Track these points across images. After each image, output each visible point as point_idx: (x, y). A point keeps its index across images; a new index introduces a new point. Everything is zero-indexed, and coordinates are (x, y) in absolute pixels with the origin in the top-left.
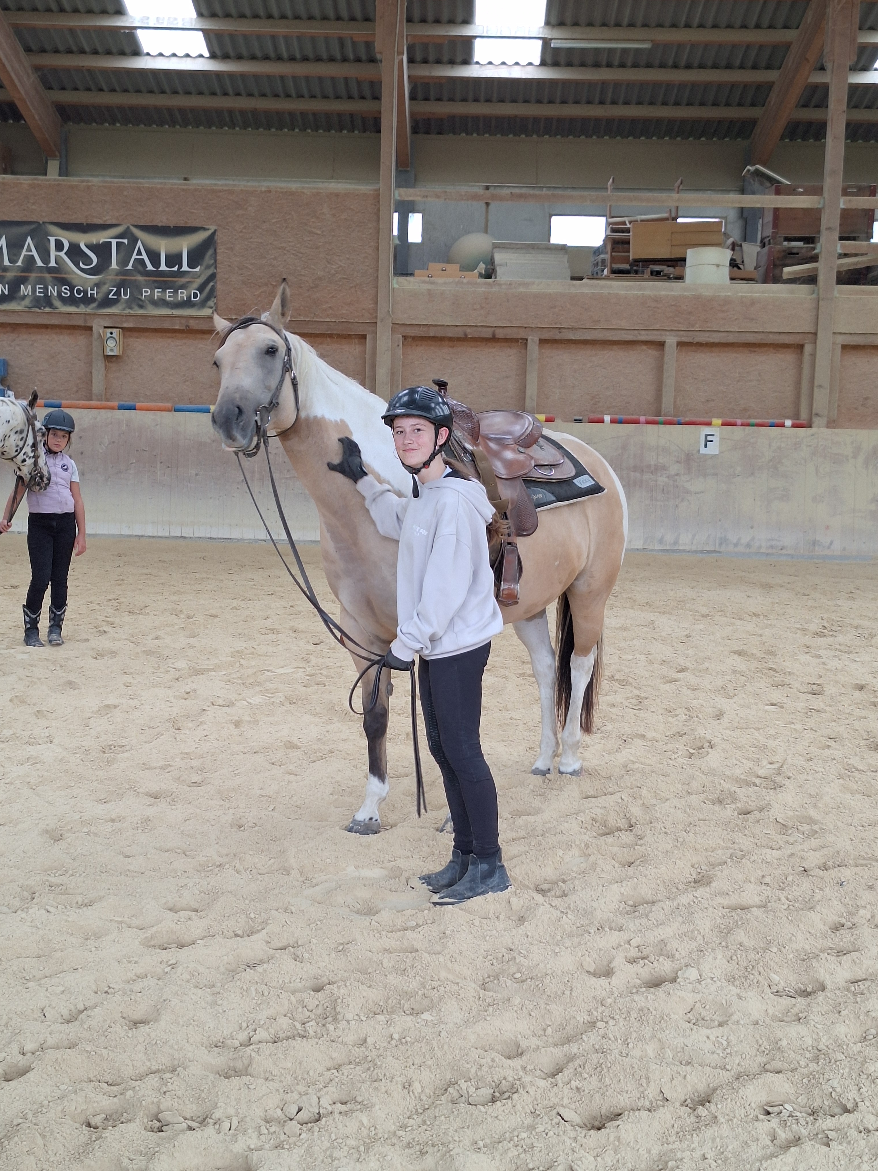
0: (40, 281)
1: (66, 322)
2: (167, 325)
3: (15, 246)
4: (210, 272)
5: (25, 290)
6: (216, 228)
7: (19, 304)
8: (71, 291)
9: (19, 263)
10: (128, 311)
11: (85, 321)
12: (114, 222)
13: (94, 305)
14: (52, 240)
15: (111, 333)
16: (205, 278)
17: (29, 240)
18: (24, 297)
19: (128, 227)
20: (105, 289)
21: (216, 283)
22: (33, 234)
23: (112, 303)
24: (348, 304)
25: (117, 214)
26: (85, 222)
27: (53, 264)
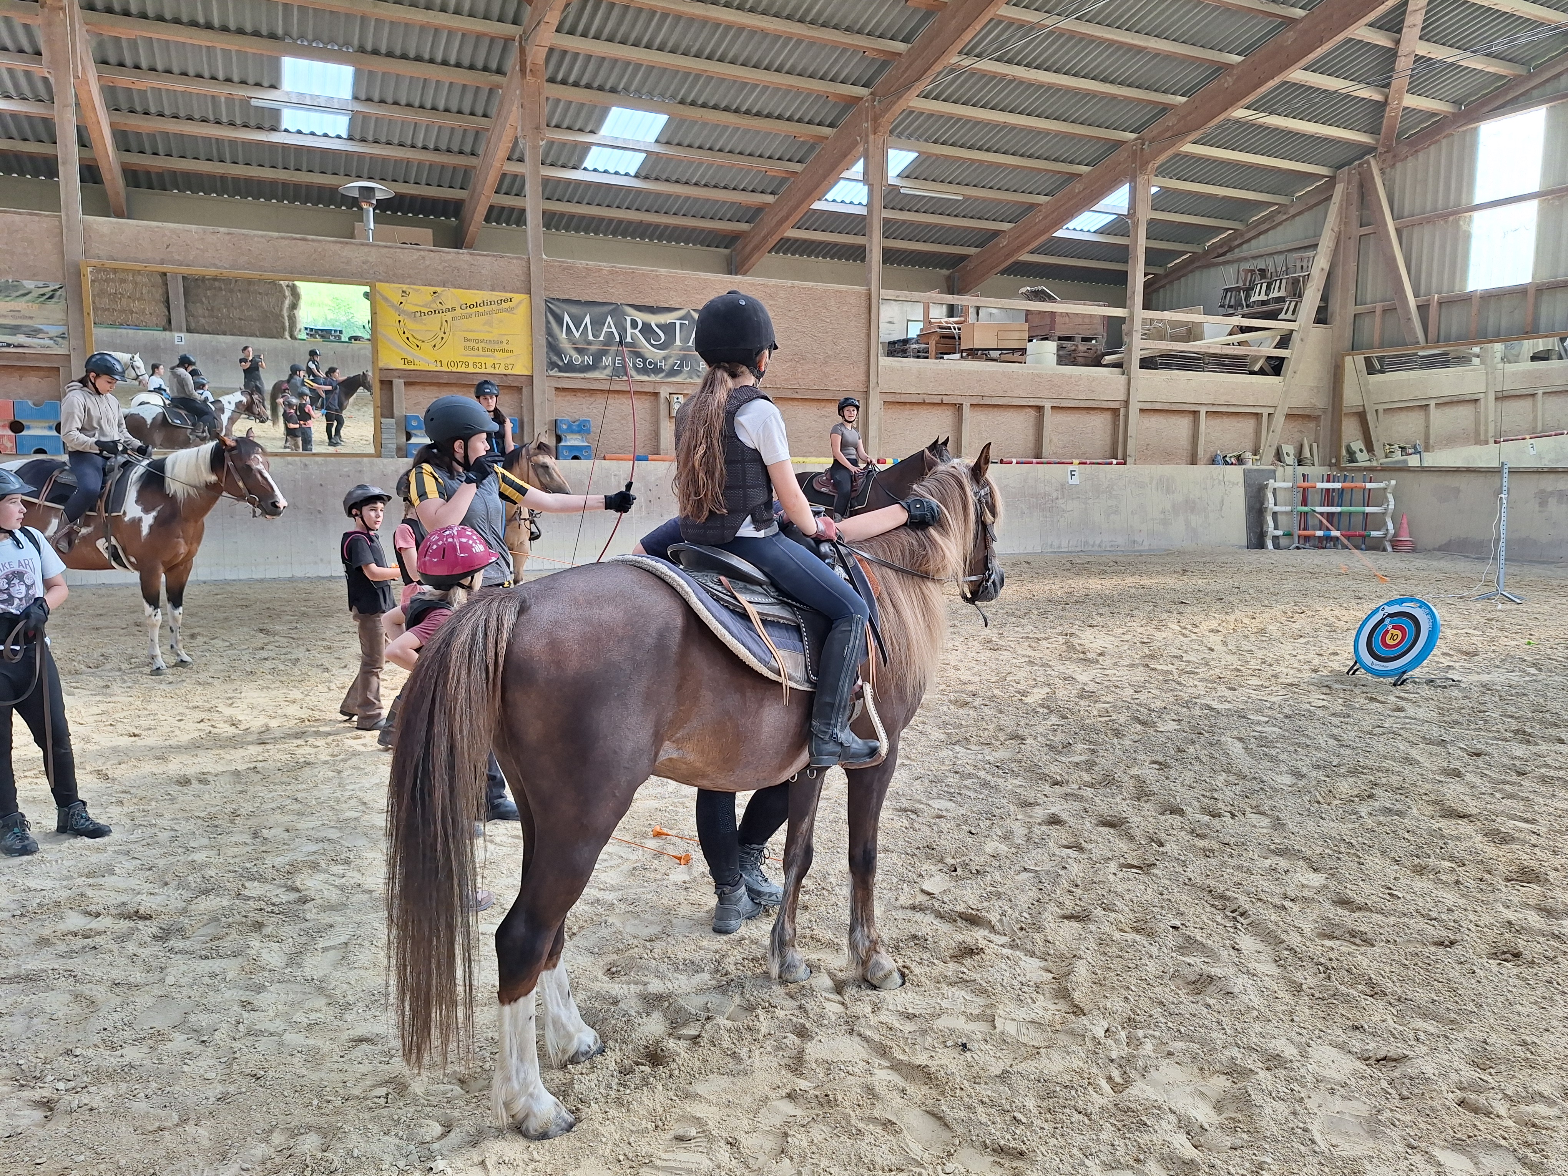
0: (619, 354)
1: (638, 388)
3: (598, 323)
5: (607, 361)
7: (601, 373)
8: (644, 362)
9: (601, 338)
10: (688, 380)
11: (655, 388)
12: (677, 306)
13: (662, 375)
14: (628, 319)
17: (609, 318)
18: (606, 366)
19: (689, 310)
20: (671, 361)
22: (612, 313)
23: (677, 373)
24: (848, 377)
25: (679, 300)
26: (654, 304)
27: (629, 339)
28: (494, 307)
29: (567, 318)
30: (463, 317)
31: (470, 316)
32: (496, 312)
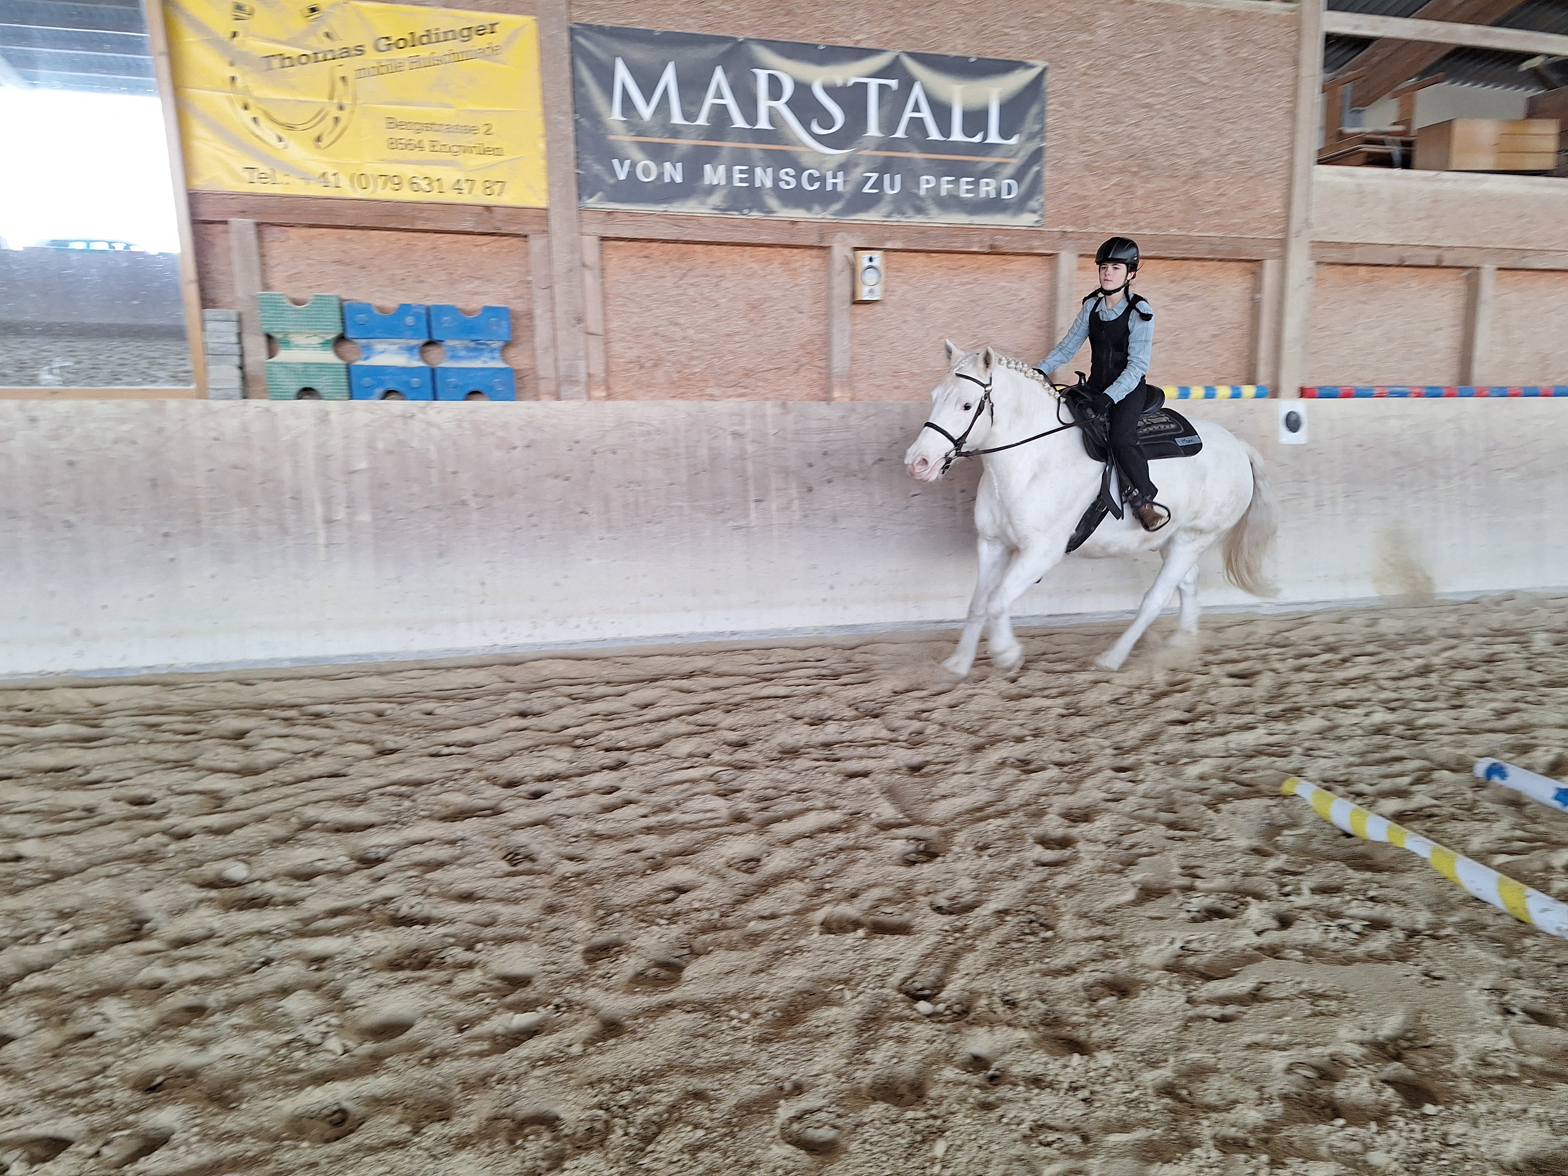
0: (742, 157)
2: (959, 243)
3: (693, 85)
4: (1033, 145)
5: (713, 175)
6: (1045, 64)
7: (703, 203)
8: (798, 177)
9: (702, 121)
10: (896, 218)
11: (821, 235)
12: (873, 45)
13: (837, 207)
15: (871, 260)
16: (1026, 158)
17: (719, 76)
18: (712, 189)
19: (897, 58)
20: (857, 173)
21: (1042, 166)
22: (726, 62)
23: (868, 203)
24: (1244, 208)
25: (877, 31)
26: (822, 42)
27: (763, 123)
28: (455, 45)
29: (622, 74)
30: (380, 70)
31: (396, 68)
32: (457, 57)
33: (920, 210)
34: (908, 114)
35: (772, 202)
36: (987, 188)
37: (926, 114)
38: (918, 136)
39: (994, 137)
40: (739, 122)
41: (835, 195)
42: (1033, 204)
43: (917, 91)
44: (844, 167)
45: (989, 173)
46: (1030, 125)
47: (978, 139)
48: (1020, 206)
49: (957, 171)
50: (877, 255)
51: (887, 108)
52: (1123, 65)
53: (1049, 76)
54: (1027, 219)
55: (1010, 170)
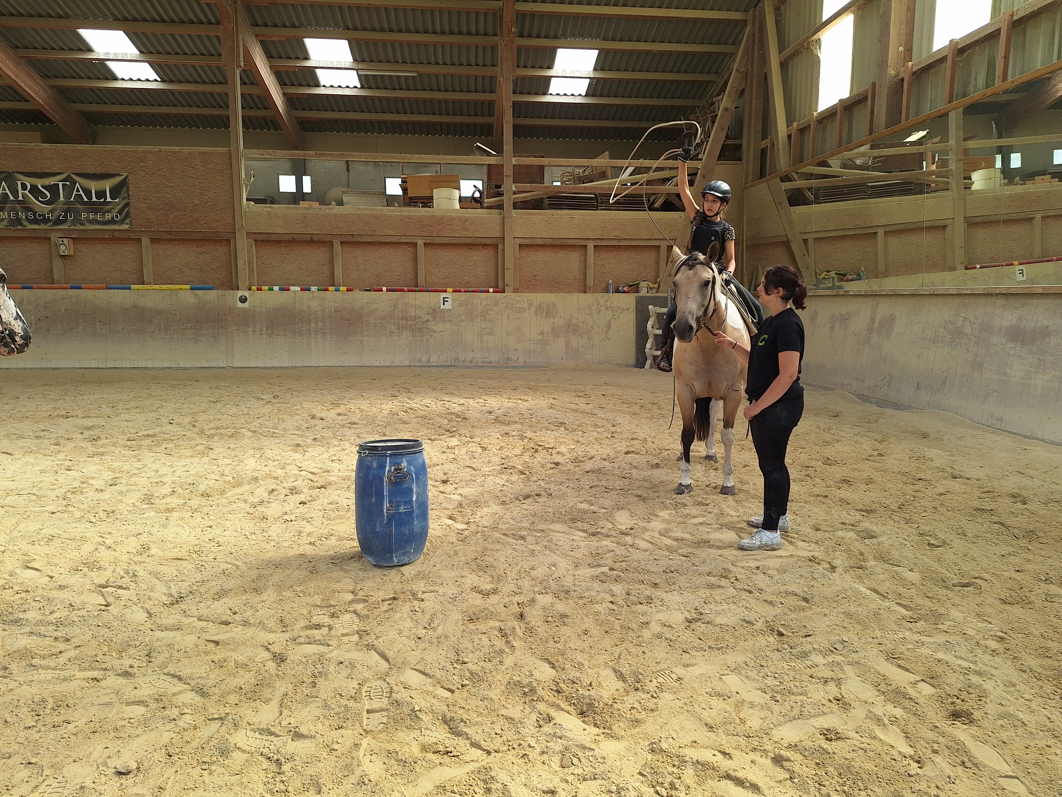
0: (13, 209)
1: (33, 235)
2: (100, 235)
4: (125, 202)
5: (3, 215)
6: (127, 174)
8: (35, 215)
10: (72, 227)
11: (46, 234)
12: (60, 171)
13: (50, 224)
14: (19, 183)
15: (62, 242)
16: (122, 206)
17: (3, 184)
18: (3, 219)
20: (57, 213)
21: (130, 208)
22: (6, 179)
23: (62, 222)
24: (217, 221)
25: (61, 166)
26: (39, 171)
27: (21, 198)
33: (82, 224)
34: (75, 193)
35: (25, 223)
36: (108, 216)
37: (82, 193)
38: (79, 200)
39: (109, 199)
40: (12, 198)
41: (49, 220)
42: (127, 221)
43: (77, 184)
44: (51, 211)
45: (108, 211)
46: (123, 194)
47: (102, 200)
48: (122, 222)
49: (96, 212)
50: (65, 240)
51: (66, 192)
52: (159, 173)
53: (129, 177)
54: (125, 227)
55: (116, 210)
